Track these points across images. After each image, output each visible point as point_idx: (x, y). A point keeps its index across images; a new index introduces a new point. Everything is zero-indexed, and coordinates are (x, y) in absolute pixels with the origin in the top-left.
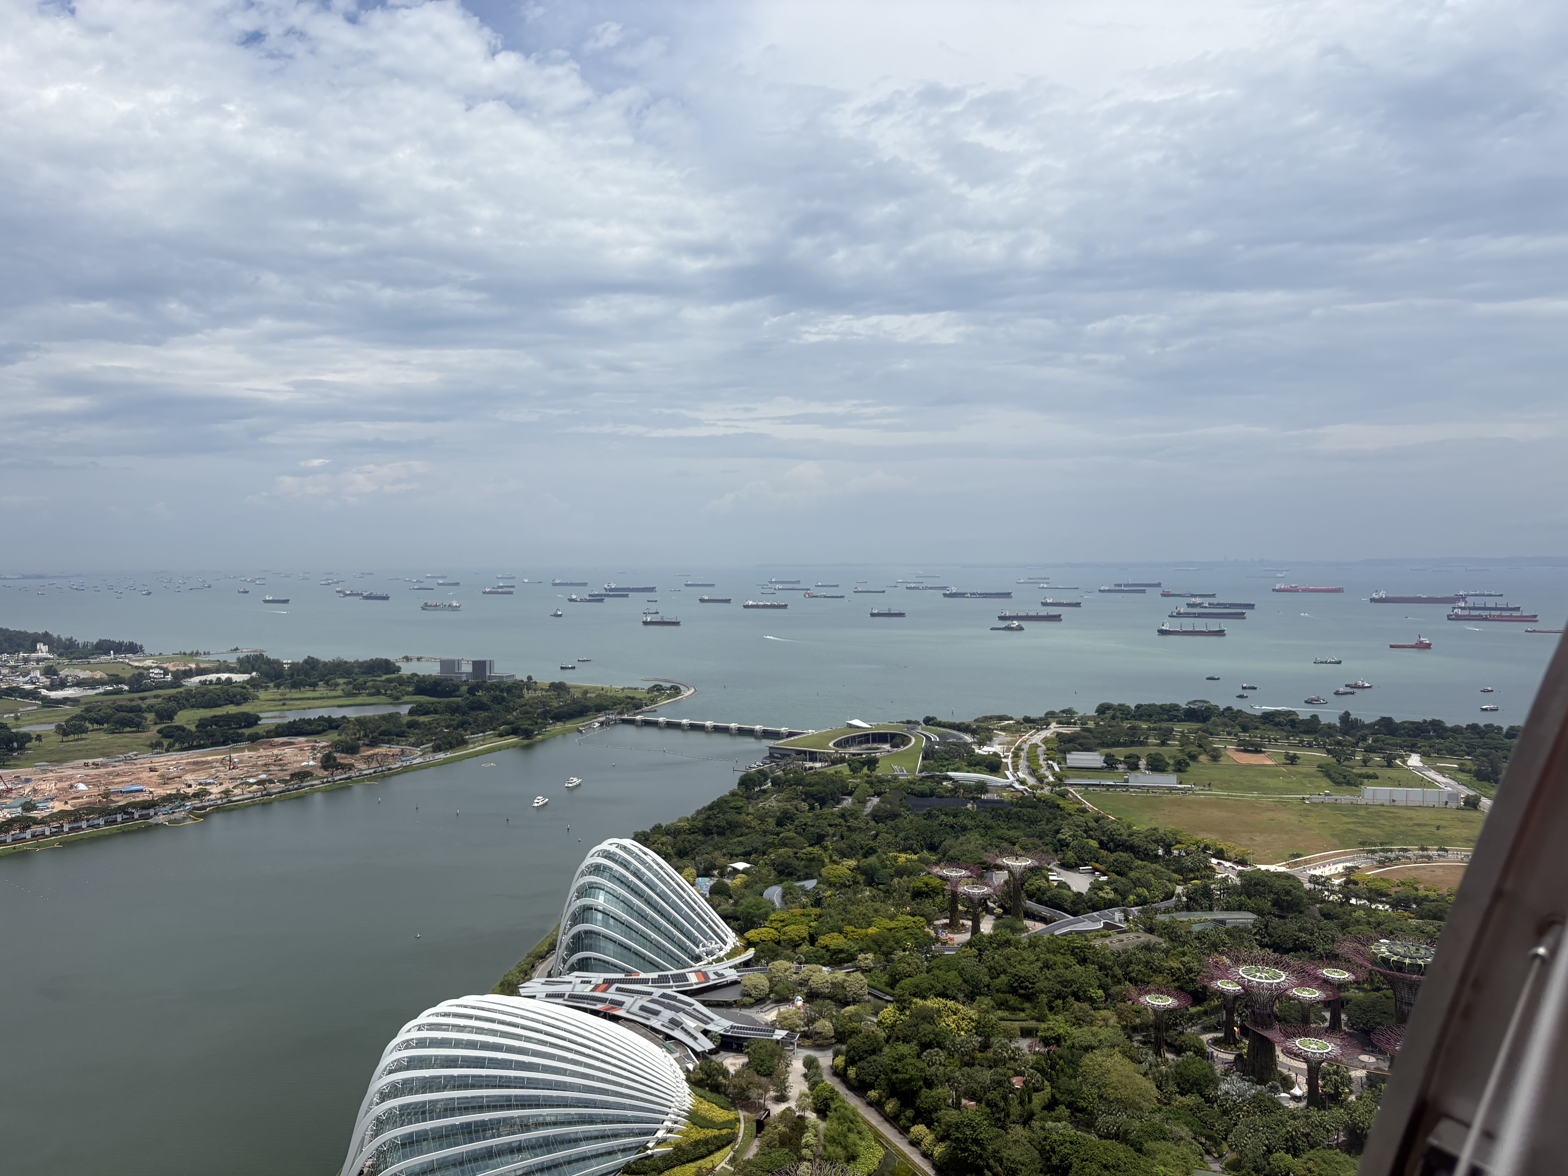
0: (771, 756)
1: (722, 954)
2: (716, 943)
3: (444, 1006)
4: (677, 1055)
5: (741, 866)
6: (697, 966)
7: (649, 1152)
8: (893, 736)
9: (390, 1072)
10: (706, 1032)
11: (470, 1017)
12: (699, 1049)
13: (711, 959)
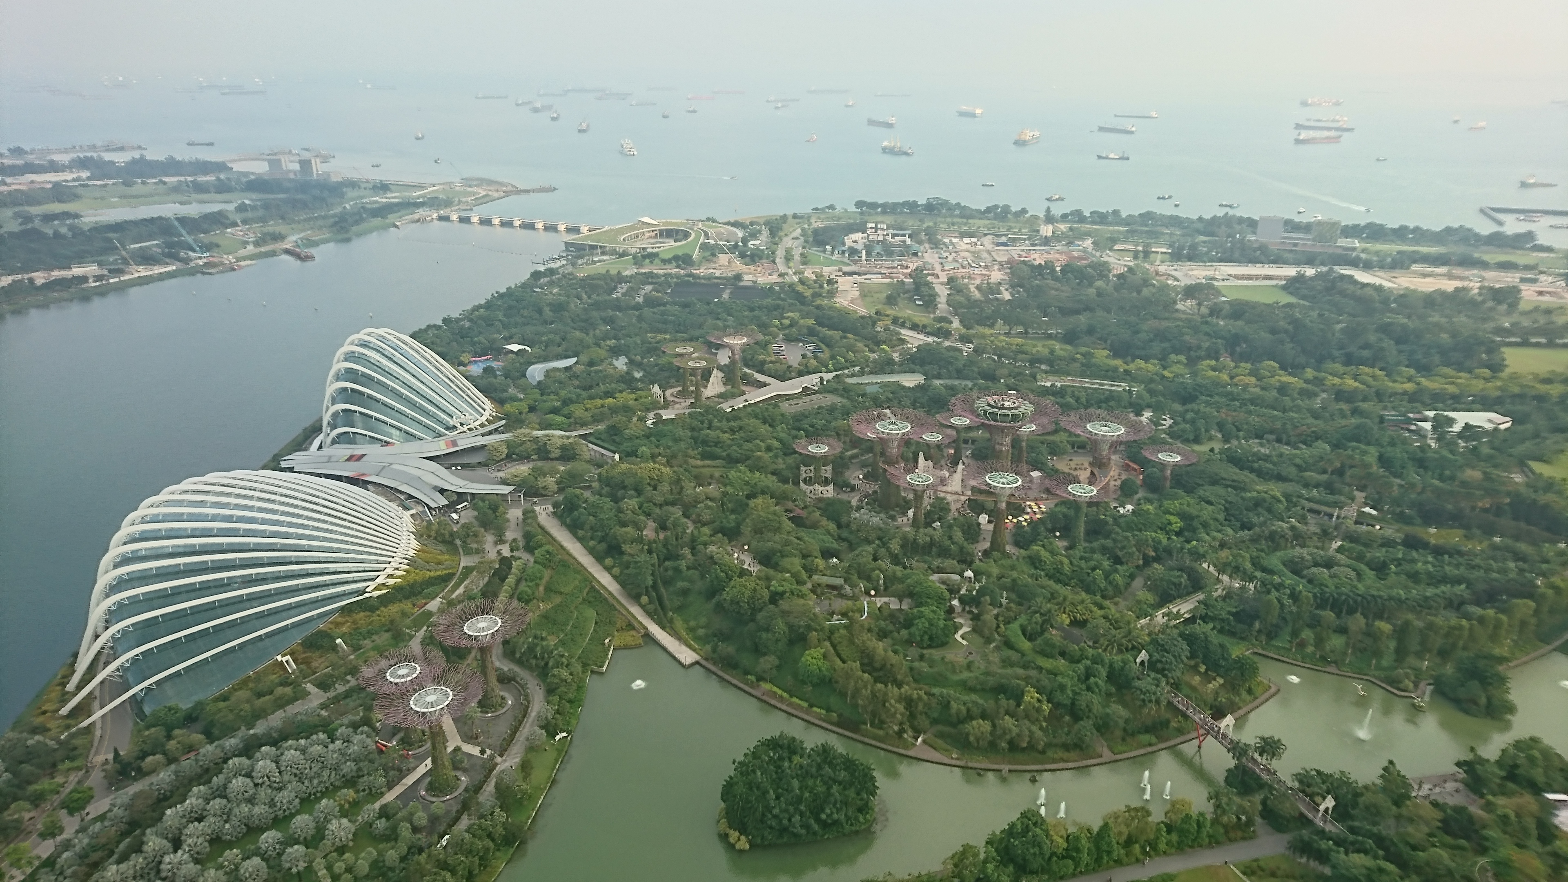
0: (567, 250)
1: (478, 423)
2: (471, 414)
3: (185, 485)
4: (413, 512)
5: (515, 347)
6: (451, 434)
7: (367, 595)
8: (677, 231)
9: (125, 543)
10: (442, 491)
11: (207, 492)
12: (433, 505)
13: (465, 428)
